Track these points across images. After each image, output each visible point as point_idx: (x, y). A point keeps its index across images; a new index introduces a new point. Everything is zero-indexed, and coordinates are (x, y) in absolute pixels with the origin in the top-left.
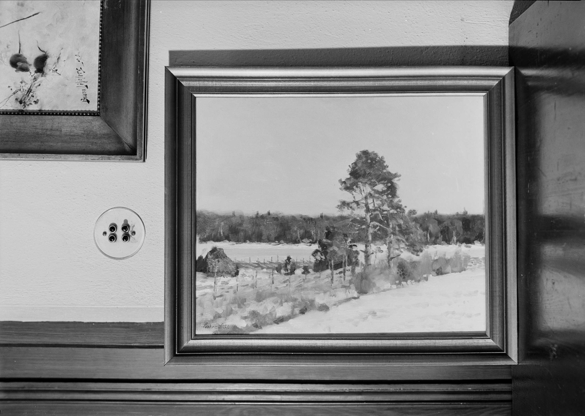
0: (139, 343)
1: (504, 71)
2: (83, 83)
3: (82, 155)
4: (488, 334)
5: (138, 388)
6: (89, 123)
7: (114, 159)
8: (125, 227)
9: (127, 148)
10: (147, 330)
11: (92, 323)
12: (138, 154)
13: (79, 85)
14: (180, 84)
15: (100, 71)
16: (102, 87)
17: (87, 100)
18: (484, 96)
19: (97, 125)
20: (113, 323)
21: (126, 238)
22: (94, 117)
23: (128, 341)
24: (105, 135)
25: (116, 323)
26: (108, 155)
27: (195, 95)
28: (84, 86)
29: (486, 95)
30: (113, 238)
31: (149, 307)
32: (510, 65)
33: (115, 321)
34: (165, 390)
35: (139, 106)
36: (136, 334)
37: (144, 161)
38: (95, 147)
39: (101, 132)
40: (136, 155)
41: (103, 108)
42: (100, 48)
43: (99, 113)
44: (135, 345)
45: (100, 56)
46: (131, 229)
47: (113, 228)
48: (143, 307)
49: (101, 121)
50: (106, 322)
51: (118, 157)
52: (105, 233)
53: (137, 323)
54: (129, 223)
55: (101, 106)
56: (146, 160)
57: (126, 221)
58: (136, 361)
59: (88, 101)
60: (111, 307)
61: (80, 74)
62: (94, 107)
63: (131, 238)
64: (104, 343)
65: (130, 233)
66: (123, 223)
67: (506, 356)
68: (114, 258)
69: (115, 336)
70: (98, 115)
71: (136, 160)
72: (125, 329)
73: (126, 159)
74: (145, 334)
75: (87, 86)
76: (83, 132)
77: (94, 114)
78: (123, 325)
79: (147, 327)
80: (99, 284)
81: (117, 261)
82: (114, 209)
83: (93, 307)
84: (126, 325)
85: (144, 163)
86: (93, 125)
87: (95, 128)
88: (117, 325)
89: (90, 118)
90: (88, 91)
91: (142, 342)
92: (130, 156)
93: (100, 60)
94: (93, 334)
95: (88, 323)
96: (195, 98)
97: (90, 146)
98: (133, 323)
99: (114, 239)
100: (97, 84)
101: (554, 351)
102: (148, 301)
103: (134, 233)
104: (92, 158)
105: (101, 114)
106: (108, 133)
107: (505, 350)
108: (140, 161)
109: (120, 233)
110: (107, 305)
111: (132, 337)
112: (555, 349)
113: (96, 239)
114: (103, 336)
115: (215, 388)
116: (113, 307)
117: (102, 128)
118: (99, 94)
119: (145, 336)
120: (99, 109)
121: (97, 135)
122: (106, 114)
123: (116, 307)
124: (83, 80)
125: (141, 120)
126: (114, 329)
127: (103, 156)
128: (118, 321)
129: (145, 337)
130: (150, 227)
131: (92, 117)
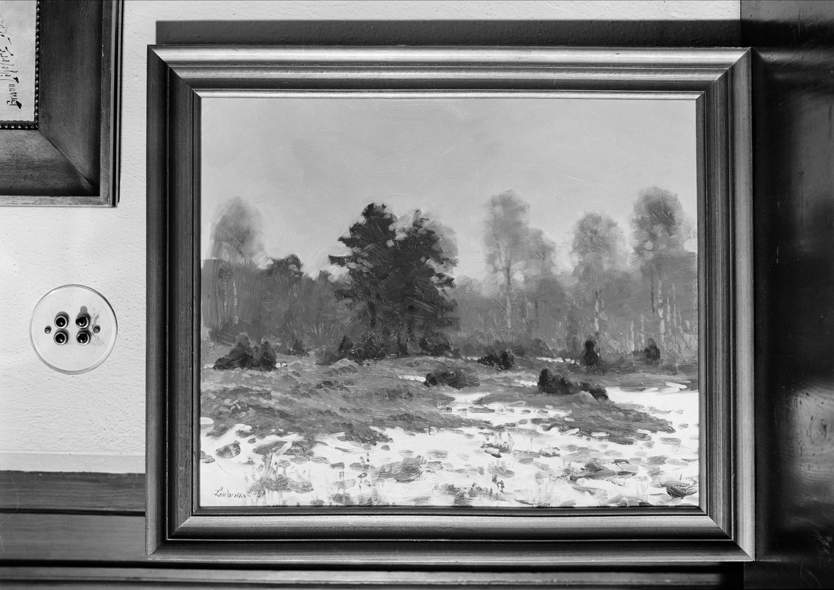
0: (116, 506)
1: (734, 56)
2: (10, 73)
3: (7, 197)
4: (704, 509)
5: (120, 575)
6: (20, 141)
7: (62, 202)
8: (83, 319)
9: (85, 184)
10: (129, 486)
11: (37, 473)
12: (101, 194)
13: (4, 77)
14: (173, 75)
15: (37, 53)
16: (42, 81)
17: (17, 102)
18: (697, 100)
19: (34, 146)
20: (73, 473)
21: (83, 337)
22: (29, 132)
23: (96, 503)
24: (47, 162)
25: (77, 473)
26: (51, 195)
27: (200, 94)
28: (11, 78)
29: (702, 98)
30: (61, 337)
31: (124, 454)
32: (743, 45)
33: (76, 471)
34: (163, 580)
35: (103, 111)
36: (110, 491)
37: (114, 205)
38: (29, 183)
39: (40, 157)
40: (99, 195)
41: (43, 117)
42: (38, 13)
43: (37, 124)
44: (110, 509)
45: (38, 27)
46: (92, 322)
47: (61, 320)
48: (115, 453)
49: (42, 138)
50: (61, 472)
51: (69, 198)
52: (48, 329)
53: (112, 475)
54: (90, 312)
55: (40, 113)
56: (119, 205)
57: (84, 309)
58: (116, 531)
59: (19, 105)
60: (60, 453)
61: (6, 59)
62: (28, 114)
63: (93, 337)
64: (57, 506)
65: (91, 329)
66: (79, 311)
67: (734, 547)
68: (64, 372)
69: (76, 495)
70: (36, 129)
71: (99, 203)
72: (93, 484)
73: (82, 203)
74: (126, 493)
75: (16, 79)
76: (10, 157)
77: (29, 126)
78: (89, 477)
79: (129, 481)
80: (39, 415)
81: (69, 376)
82: (64, 289)
83: (29, 452)
84: (94, 478)
85: (114, 209)
86: (27, 146)
87: (30, 150)
88: (78, 477)
89: (23, 133)
90: (18, 88)
91: (121, 505)
92: (89, 198)
93: (37, 34)
94: (39, 492)
95: (31, 473)
96: (199, 98)
97: (22, 180)
98: (106, 474)
99: (63, 339)
100: (33, 76)
101: (827, 547)
102: (122, 444)
103: (97, 328)
104: (24, 202)
105: (41, 127)
106: (53, 157)
107: (733, 537)
108: (107, 205)
109: (73, 329)
110: (54, 451)
111: (103, 497)
112: (827, 544)
113: (33, 339)
114: (58, 494)
115: (245, 578)
116: (63, 453)
117: (42, 150)
118: (37, 92)
119: (126, 496)
120: (36, 118)
121: (33, 162)
122: (49, 127)
123: (68, 453)
124: (11, 68)
125: (107, 138)
126: (74, 483)
127: (42, 197)
128: (81, 471)
129: (127, 498)
130: (126, 318)
131: (26, 131)
